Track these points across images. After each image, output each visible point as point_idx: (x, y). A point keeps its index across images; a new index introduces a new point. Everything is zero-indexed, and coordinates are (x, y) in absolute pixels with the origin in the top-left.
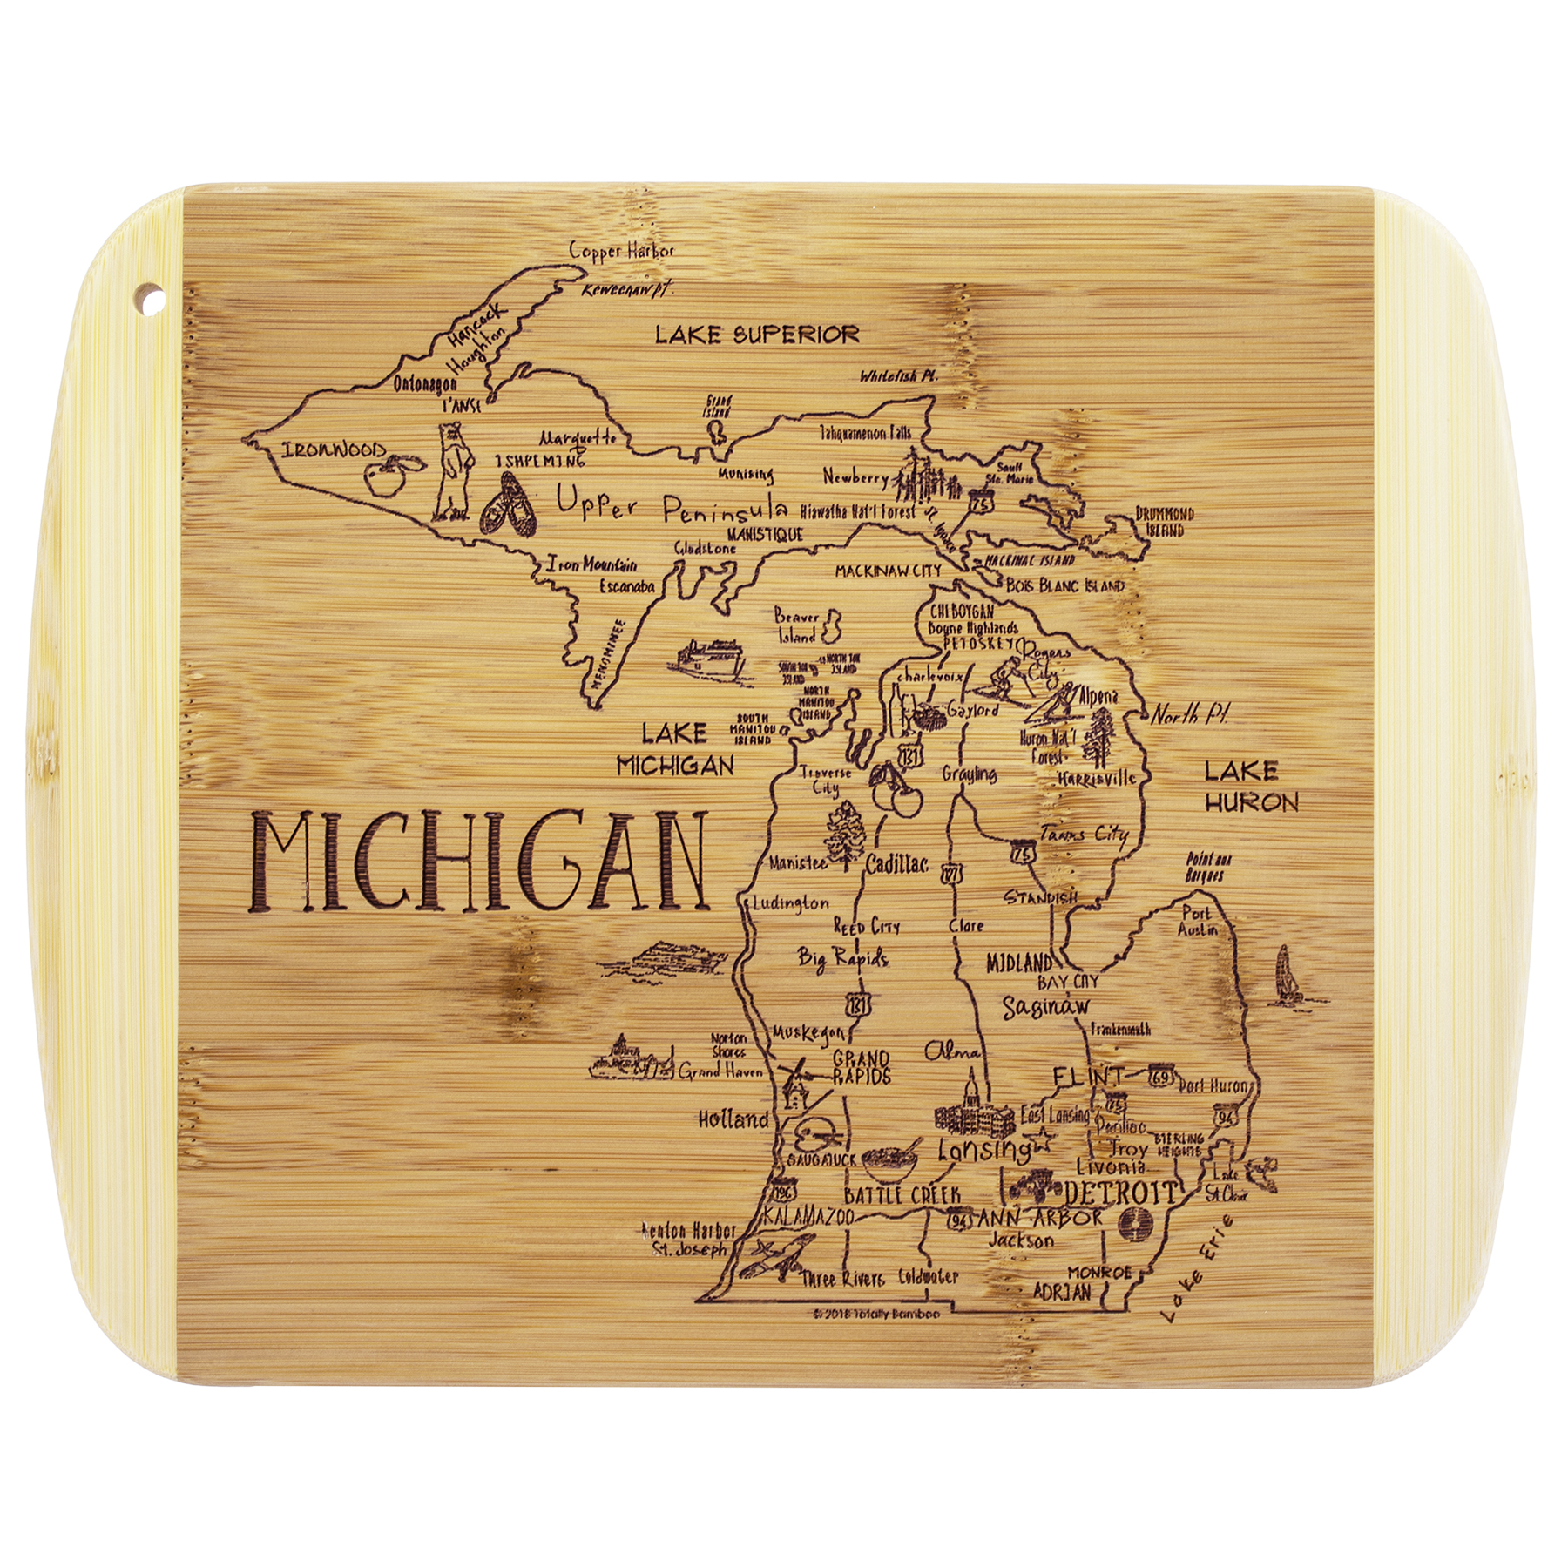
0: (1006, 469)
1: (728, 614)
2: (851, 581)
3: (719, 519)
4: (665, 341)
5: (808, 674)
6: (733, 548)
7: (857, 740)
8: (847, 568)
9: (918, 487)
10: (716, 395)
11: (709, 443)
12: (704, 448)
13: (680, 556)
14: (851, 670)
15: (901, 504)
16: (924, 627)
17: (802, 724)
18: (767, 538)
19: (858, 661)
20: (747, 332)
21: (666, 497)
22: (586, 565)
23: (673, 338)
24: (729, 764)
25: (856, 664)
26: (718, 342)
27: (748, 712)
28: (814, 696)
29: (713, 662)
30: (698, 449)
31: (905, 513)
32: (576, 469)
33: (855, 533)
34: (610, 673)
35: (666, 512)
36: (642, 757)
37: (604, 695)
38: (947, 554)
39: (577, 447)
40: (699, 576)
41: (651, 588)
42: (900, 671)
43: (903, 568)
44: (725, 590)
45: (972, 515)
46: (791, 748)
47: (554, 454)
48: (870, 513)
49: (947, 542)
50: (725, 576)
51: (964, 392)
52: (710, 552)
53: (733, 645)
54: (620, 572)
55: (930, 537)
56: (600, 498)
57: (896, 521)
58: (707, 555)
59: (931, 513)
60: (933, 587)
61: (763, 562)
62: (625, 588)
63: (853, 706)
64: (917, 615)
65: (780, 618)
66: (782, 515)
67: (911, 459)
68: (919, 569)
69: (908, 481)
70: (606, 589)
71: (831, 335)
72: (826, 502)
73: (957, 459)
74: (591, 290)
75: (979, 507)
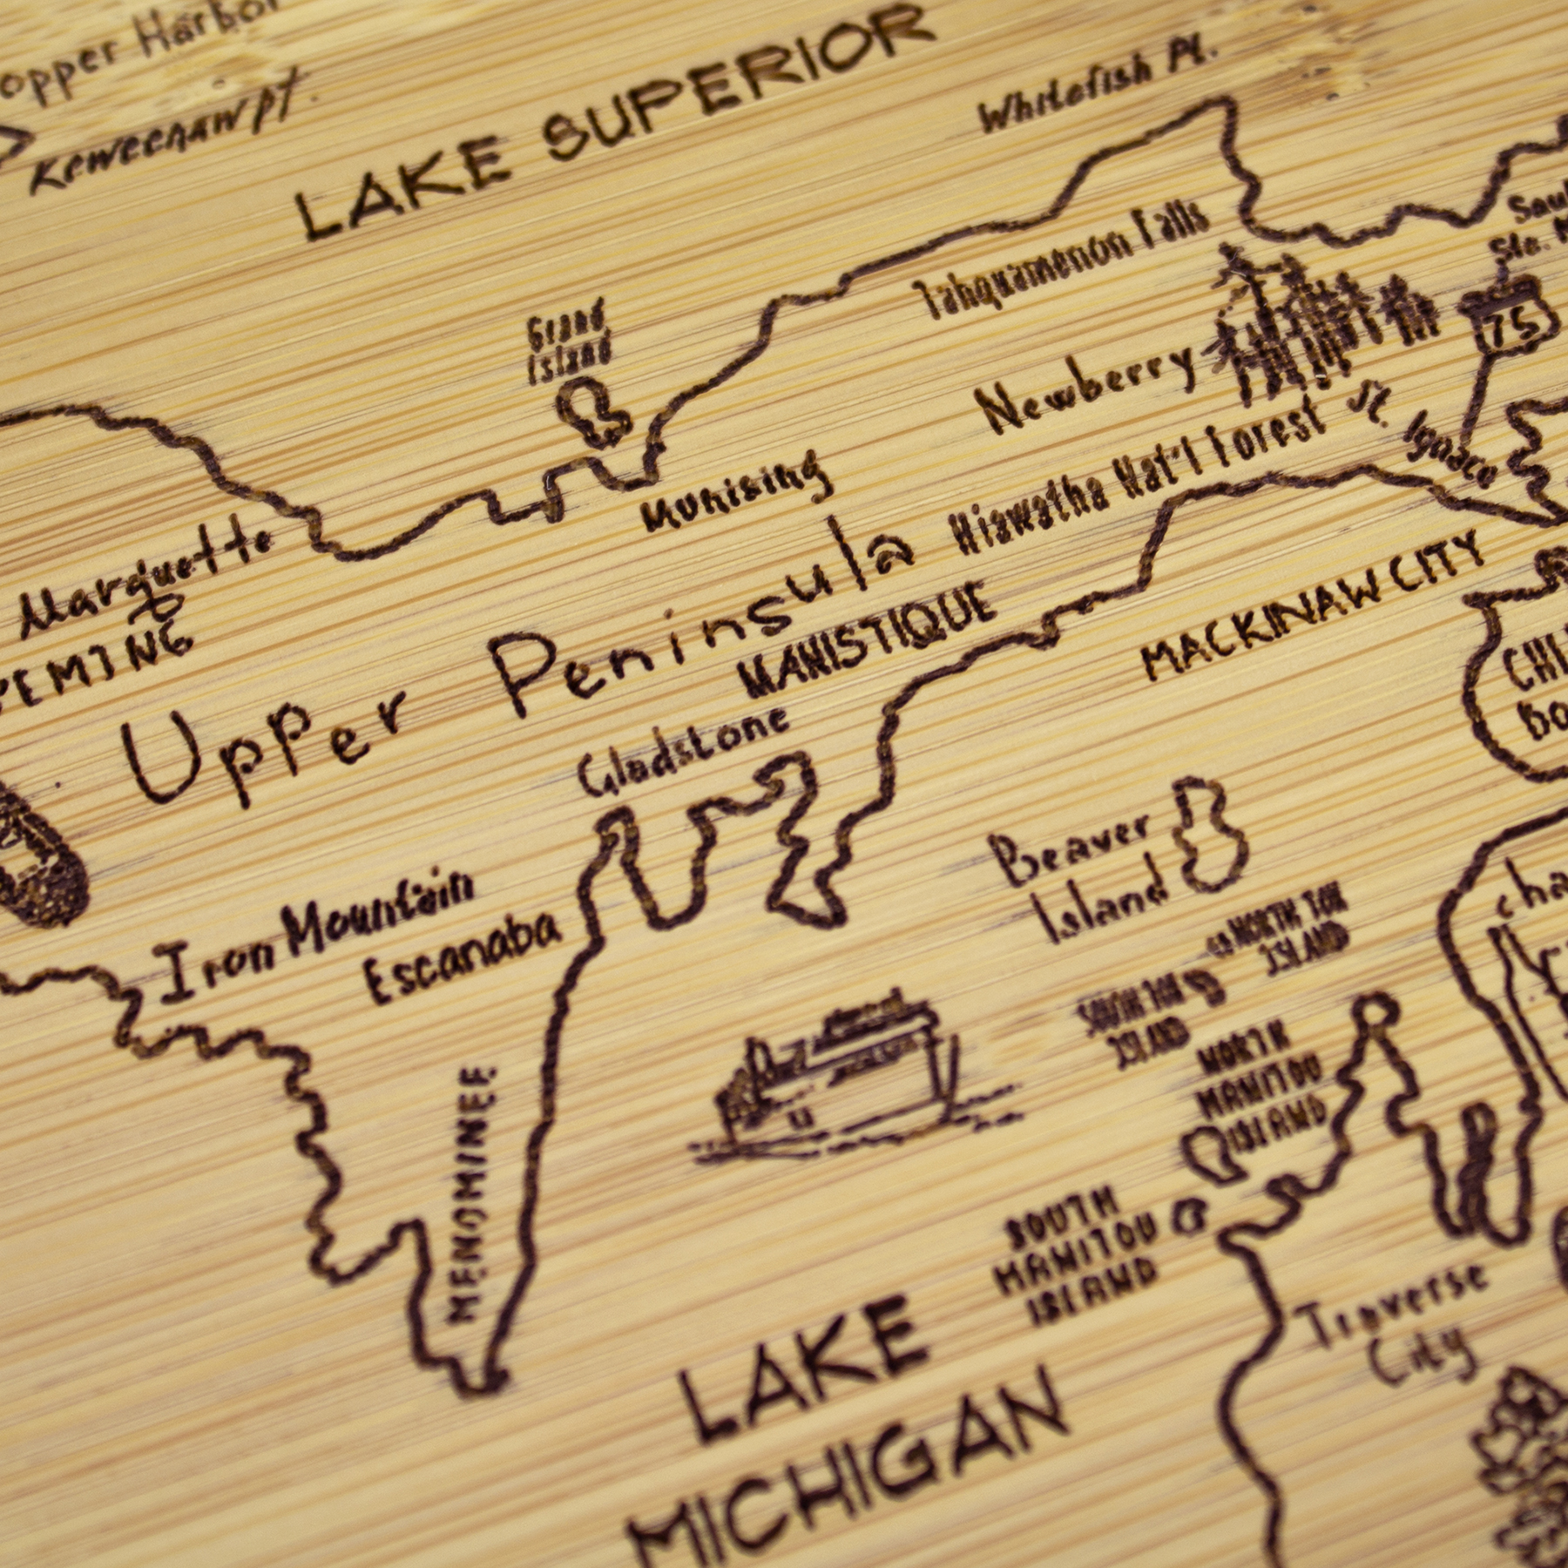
0: (1539, 208)
1: (837, 916)
2: (1205, 677)
3: (695, 648)
4: (335, 228)
5: (1192, 1008)
6: (776, 715)
7: (1453, 1153)
8: (1175, 645)
9: (1296, 346)
10: (552, 313)
11: (577, 446)
12: (567, 468)
13: (609, 802)
14: (1330, 940)
15: (1264, 409)
16: (1508, 729)
17: (1240, 1174)
18: (875, 648)
19: (1341, 905)
20: (583, 123)
21: (494, 645)
22: (295, 938)
23: (360, 211)
24: (1037, 1398)
25: (1339, 917)
26: (503, 176)
27: (1037, 1202)
28: (1240, 1070)
29: (850, 1085)
30: (551, 477)
31: (1290, 429)
32: (169, 665)
33: (1157, 538)
34: (500, 1251)
35: (514, 689)
36: (718, 1491)
37: (502, 1330)
38: (1476, 493)
39: (152, 604)
40: (694, 838)
41: (545, 930)
42: (1494, 884)
43: (1357, 581)
44: (800, 848)
45: (1501, 365)
46: (1237, 1266)
47: (80, 648)
48: (1180, 466)
49: (1462, 462)
50: (781, 809)
51: (1310, 57)
52: (705, 755)
53: (897, 1008)
54: (421, 922)
55: (1401, 466)
56: (275, 722)
57: (1271, 458)
58: (698, 766)
59: (1371, 401)
60: (1479, 601)
61: (891, 723)
62: (456, 961)
63: (1392, 1053)
64: (1469, 699)
65: (1021, 869)
66: (899, 566)
67: (1236, 280)
68: (1410, 569)
69: (1257, 343)
70: (390, 986)
71: (842, 48)
72: (1027, 484)
73: (1378, 232)
74: (57, 172)
75: (1511, 336)
